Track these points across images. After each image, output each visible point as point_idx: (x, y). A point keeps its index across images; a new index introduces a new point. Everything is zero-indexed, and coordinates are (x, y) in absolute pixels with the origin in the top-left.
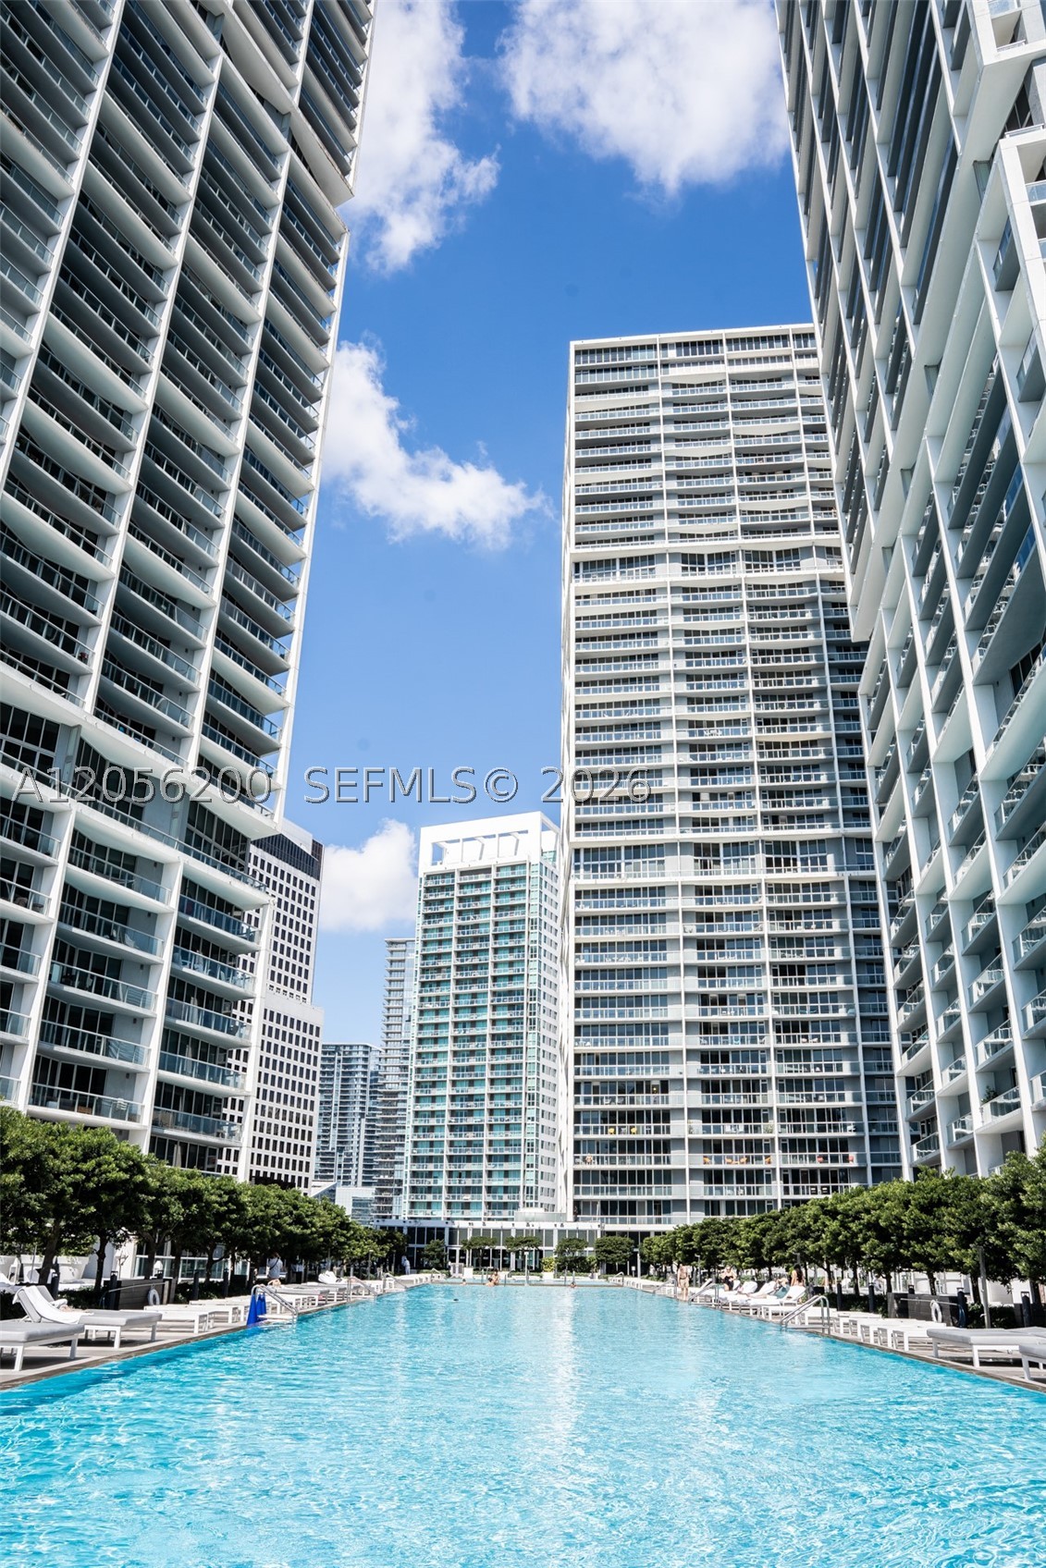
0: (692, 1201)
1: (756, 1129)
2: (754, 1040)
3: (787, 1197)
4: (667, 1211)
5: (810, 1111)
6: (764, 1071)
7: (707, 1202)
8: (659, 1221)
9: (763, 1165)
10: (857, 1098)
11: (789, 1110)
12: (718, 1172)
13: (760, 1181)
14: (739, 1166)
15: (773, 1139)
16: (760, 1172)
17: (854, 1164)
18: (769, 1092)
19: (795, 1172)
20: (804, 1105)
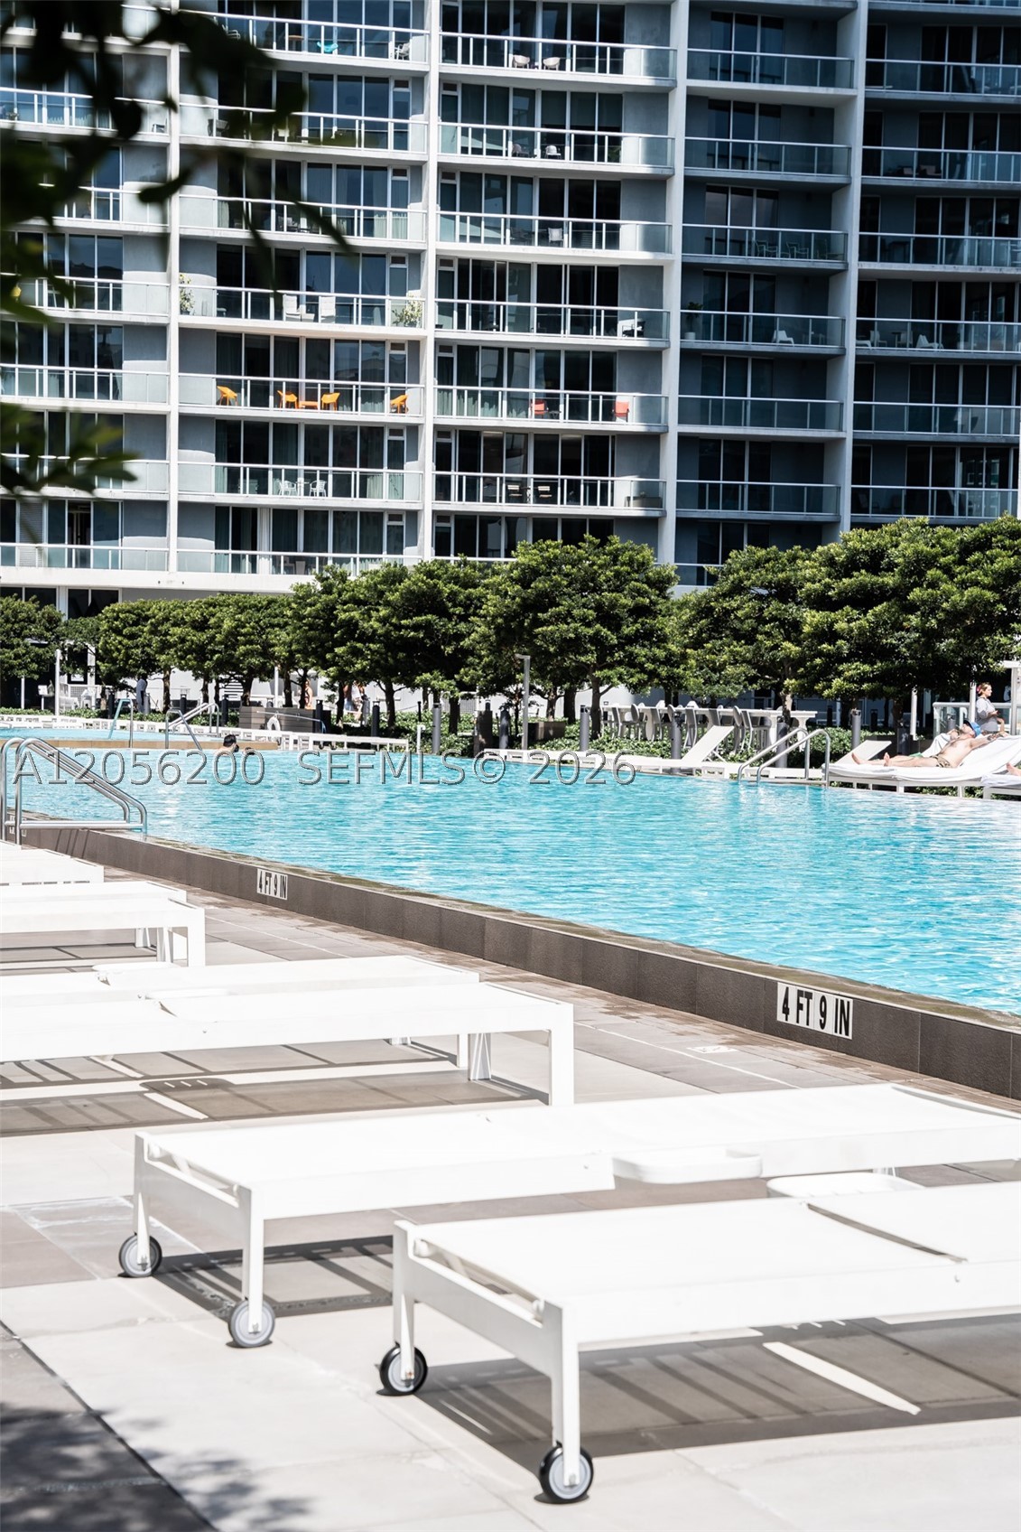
0: (183, 506)
1: (372, 312)
2: (378, 49)
3: (444, 506)
4: (110, 534)
5: (521, 270)
6: (402, 142)
7: (221, 510)
8: (83, 560)
9: (383, 415)
10: (654, 241)
11: (463, 263)
12: (257, 430)
13: (372, 459)
14: (319, 415)
15: (415, 345)
16: (373, 433)
17: (632, 424)
18: (413, 208)
19: (469, 438)
20: (505, 250)
